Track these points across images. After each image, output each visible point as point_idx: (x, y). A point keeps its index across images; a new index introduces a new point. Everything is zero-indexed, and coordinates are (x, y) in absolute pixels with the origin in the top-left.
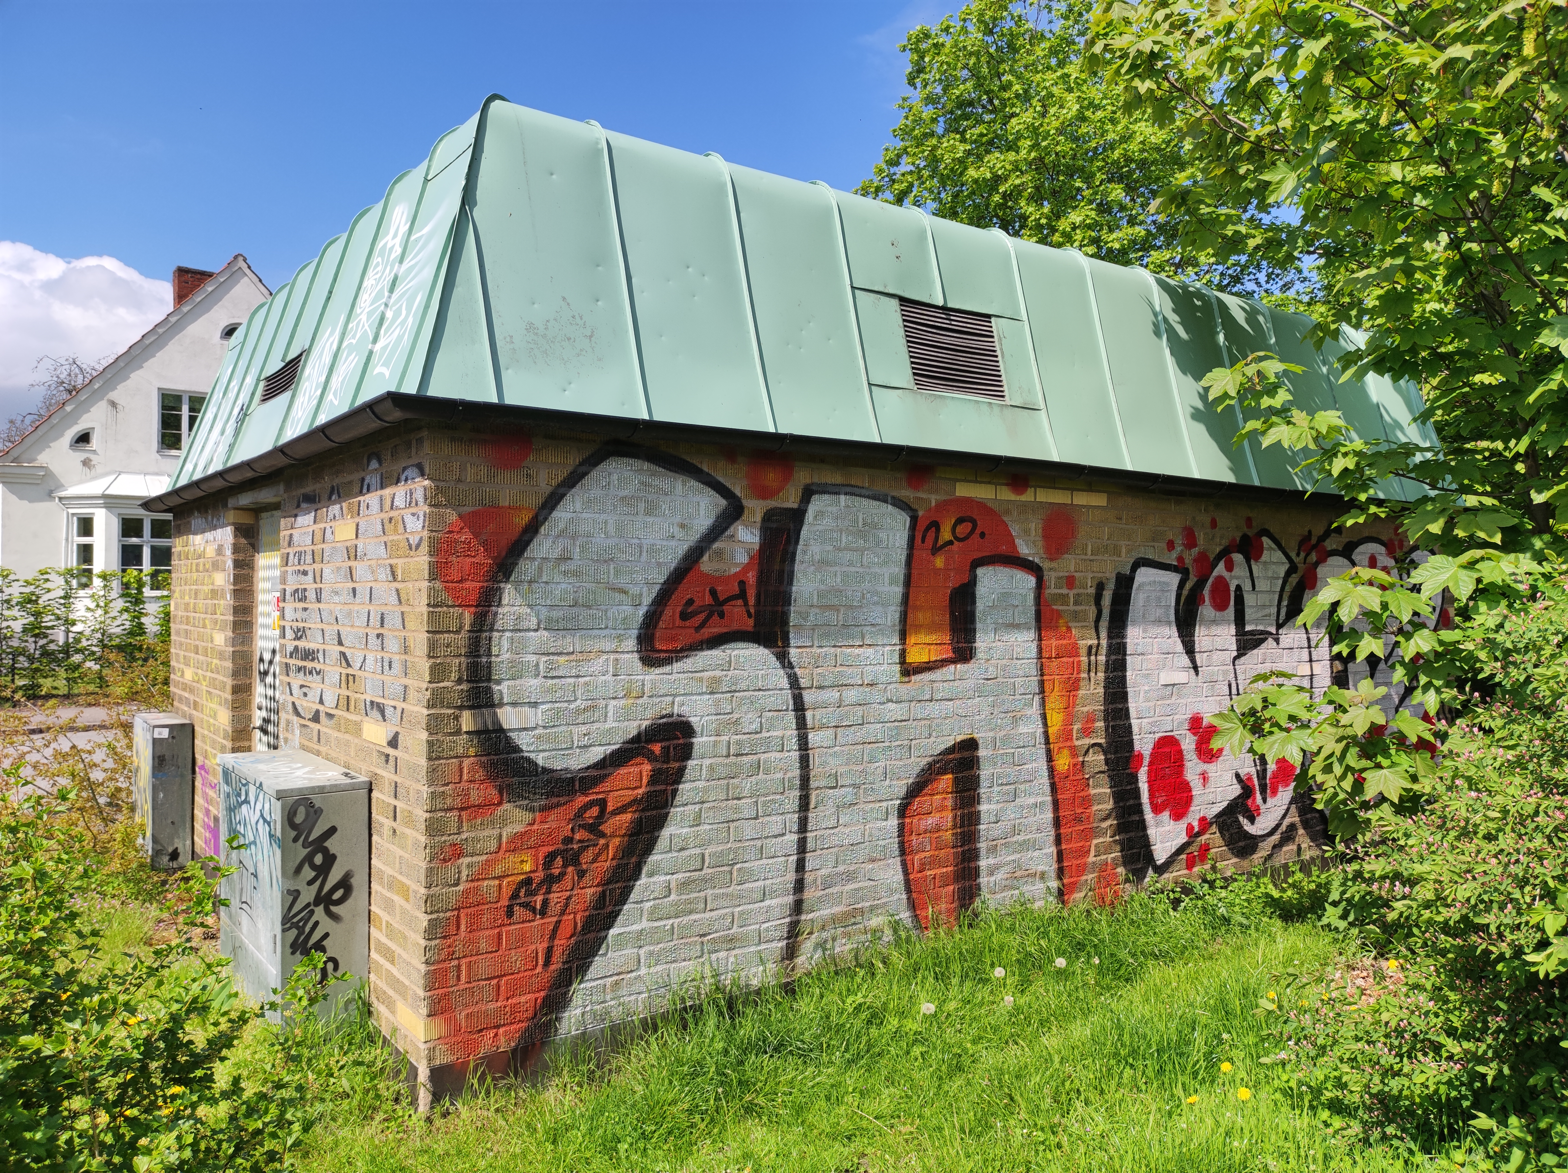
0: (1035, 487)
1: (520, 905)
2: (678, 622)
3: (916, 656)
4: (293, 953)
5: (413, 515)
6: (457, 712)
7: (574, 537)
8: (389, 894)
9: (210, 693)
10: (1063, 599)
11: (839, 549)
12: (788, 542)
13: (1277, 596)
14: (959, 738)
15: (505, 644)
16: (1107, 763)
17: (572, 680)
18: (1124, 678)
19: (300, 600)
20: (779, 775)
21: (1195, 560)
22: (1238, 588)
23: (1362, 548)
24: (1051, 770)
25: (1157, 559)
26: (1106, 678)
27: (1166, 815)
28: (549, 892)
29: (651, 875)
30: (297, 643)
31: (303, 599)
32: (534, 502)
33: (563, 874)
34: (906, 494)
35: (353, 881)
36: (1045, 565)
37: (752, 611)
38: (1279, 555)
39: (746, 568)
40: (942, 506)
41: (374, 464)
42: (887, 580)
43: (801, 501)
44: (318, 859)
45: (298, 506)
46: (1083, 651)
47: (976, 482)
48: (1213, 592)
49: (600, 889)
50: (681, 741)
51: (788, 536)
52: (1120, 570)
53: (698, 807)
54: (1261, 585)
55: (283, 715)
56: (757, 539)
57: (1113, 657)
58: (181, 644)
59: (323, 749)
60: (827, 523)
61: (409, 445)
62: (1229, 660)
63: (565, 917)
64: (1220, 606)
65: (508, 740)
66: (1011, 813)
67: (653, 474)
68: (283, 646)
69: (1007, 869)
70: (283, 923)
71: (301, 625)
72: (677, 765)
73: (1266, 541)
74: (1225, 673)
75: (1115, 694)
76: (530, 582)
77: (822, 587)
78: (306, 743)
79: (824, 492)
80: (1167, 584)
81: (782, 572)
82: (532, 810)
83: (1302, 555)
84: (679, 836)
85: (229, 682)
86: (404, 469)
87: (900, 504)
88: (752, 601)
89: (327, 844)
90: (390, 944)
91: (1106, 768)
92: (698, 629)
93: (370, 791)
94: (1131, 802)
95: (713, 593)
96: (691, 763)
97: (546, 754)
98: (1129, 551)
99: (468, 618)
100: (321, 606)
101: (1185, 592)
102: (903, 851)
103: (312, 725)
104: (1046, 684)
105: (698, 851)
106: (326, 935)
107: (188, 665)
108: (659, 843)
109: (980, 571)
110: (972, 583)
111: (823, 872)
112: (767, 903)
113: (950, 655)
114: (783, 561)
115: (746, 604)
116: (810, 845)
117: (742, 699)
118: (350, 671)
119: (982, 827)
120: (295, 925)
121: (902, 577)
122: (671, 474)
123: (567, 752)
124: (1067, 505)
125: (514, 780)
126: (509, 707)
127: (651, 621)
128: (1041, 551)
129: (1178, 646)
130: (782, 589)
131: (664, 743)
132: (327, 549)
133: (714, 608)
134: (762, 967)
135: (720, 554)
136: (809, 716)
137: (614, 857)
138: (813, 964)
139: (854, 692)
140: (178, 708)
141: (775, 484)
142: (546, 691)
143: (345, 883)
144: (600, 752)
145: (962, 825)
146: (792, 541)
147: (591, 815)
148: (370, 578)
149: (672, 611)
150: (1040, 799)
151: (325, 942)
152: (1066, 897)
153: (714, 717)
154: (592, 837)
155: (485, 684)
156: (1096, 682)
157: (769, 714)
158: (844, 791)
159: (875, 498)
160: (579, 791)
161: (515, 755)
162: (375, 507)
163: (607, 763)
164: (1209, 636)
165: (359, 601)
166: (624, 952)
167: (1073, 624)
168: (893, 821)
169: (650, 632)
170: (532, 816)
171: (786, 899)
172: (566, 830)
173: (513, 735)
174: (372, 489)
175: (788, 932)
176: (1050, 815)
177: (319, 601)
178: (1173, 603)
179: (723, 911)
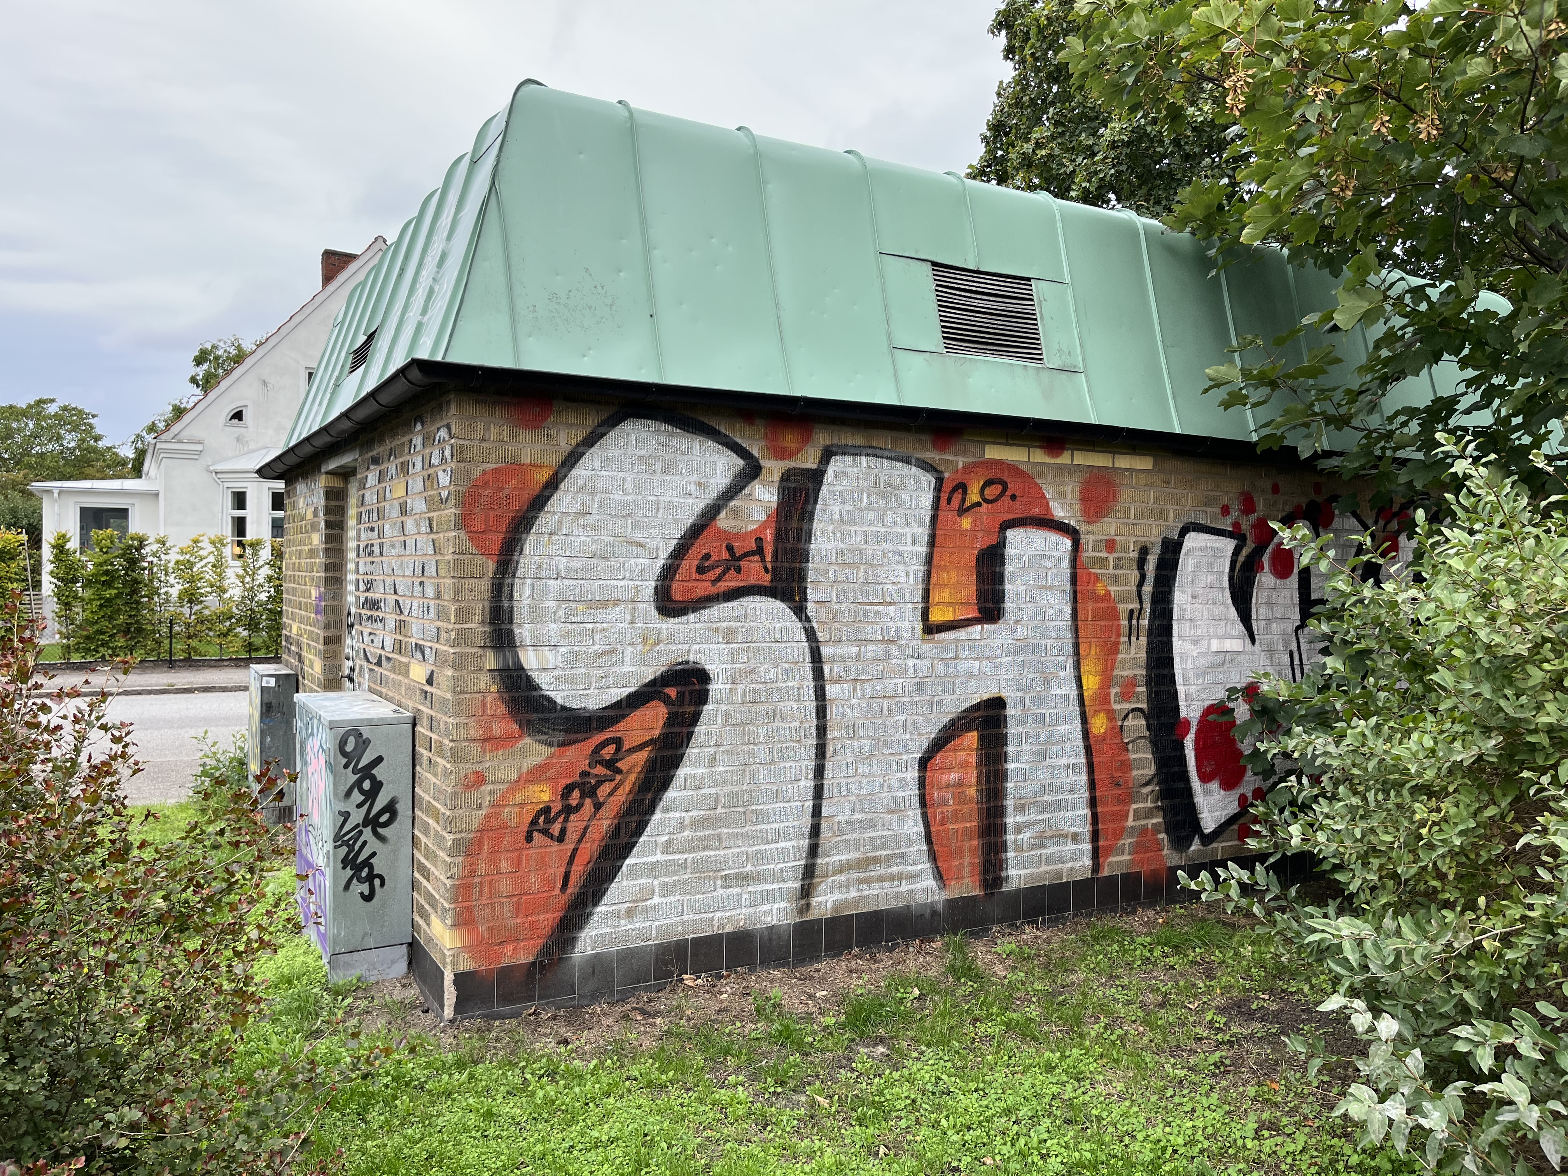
0: (1072, 450)
1: (539, 831)
2: (695, 575)
3: (938, 616)
4: (344, 868)
5: (444, 471)
6: (480, 651)
7: (593, 493)
8: (426, 819)
9: (309, 645)
10: (1102, 563)
11: (861, 510)
12: (806, 502)
14: (985, 697)
15: (527, 592)
16: (1149, 729)
17: (590, 626)
18: (1171, 644)
19: (369, 555)
20: (796, 724)
21: (1253, 526)
24: (1086, 733)
25: (1209, 524)
26: (1149, 643)
27: (1214, 785)
28: (566, 820)
29: (667, 810)
30: (367, 594)
31: (371, 554)
32: (554, 460)
33: (580, 806)
34: (932, 455)
35: (398, 806)
36: (1082, 528)
37: (769, 566)
38: (1354, 522)
39: (763, 526)
40: (968, 469)
41: (419, 427)
42: (909, 540)
43: (821, 462)
44: (367, 785)
45: (368, 468)
46: (1124, 615)
47: (1006, 444)
48: (1273, 561)
49: (616, 821)
50: (697, 687)
51: (807, 495)
52: (1166, 534)
53: (712, 750)
55: (358, 662)
56: (775, 497)
57: (1157, 623)
58: (290, 601)
59: (384, 690)
60: (849, 483)
61: (441, 408)
62: (1291, 630)
63: (582, 846)
64: (1281, 574)
65: (529, 678)
66: (1042, 775)
67: (671, 435)
68: (358, 598)
69: (1037, 828)
70: (335, 841)
71: (370, 577)
72: (692, 709)
73: (1338, 508)
74: (1286, 643)
75: (1159, 659)
76: (551, 534)
77: (842, 546)
78: (373, 686)
79: (845, 454)
80: (1221, 550)
81: (800, 530)
82: (550, 744)
83: (1381, 522)
84: (694, 776)
85: (322, 634)
86: (439, 429)
87: (926, 466)
88: (769, 557)
89: (373, 772)
90: (427, 863)
91: (1147, 734)
92: (715, 582)
93: (414, 725)
94: (1177, 769)
95: (730, 548)
96: (706, 707)
97: (566, 693)
98: (1177, 517)
99: (491, 566)
100: (383, 559)
101: (1241, 558)
102: (923, 804)
103: (376, 668)
104: (1081, 647)
105: (713, 791)
106: (374, 854)
107: (294, 620)
108: (674, 782)
109: (1010, 533)
110: (1002, 544)
111: (840, 818)
112: (782, 844)
113: (976, 614)
114: (801, 519)
115: (763, 560)
116: (826, 793)
117: (758, 650)
118: (402, 618)
119: (1010, 785)
120: (346, 843)
121: (926, 538)
122: (688, 435)
123: (585, 692)
124: (1107, 468)
125: (534, 716)
126: (530, 648)
127: (668, 573)
128: (1079, 514)
129: (1233, 613)
130: (800, 546)
131: (679, 688)
132: (387, 507)
133: (731, 563)
134: (776, 906)
135: (737, 512)
136: (826, 669)
137: (630, 792)
138: (829, 906)
139: (874, 648)
140: (287, 661)
141: (793, 445)
142: (565, 635)
143: (391, 808)
144: (617, 694)
145: (988, 782)
146: (811, 501)
147: (608, 752)
148: (415, 531)
149: (688, 565)
150: (1074, 761)
151: (372, 861)
152: (1101, 860)
153: (729, 666)
154: (608, 772)
155: (507, 627)
156: (1138, 647)
157: (786, 665)
158: (862, 742)
159: (897, 459)
160: (597, 729)
161: (535, 693)
162: (419, 465)
163: (624, 704)
164: (1267, 603)
165: (408, 552)
166: (639, 882)
167: (1113, 589)
168: (913, 774)
169: (667, 583)
170: (551, 750)
171: (802, 842)
172: (584, 765)
173: (533, 674)
174: (417, 449)
175: (804, 874)
176: (1084, 777)
177: (381, 555)
178: (1227, 570)
179: (738, 850)
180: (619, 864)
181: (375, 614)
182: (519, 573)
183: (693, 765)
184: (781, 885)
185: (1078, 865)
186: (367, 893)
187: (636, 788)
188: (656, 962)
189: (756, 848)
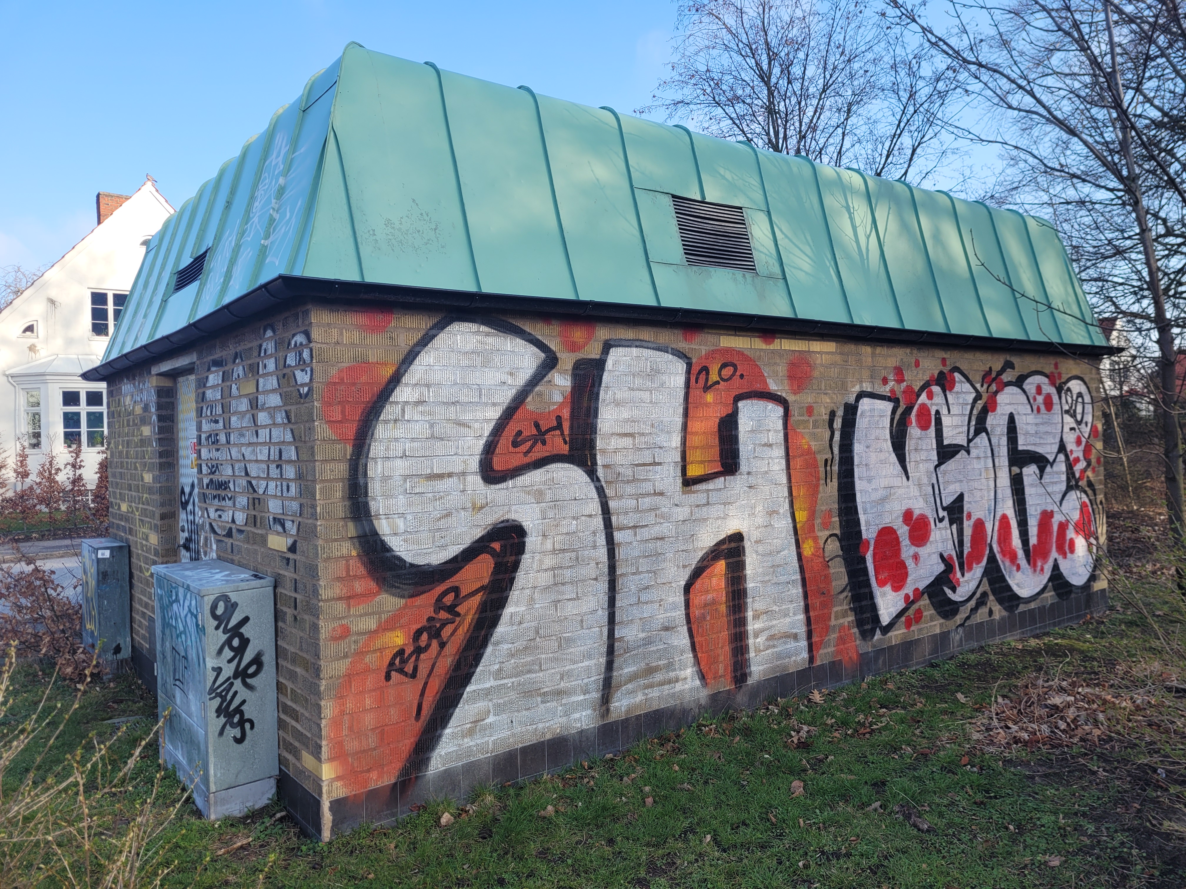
0: (781, 338)
1: (396, 671)
2: (511, 449)
3: (694, 471)
4: (218, 716)
5: (302, 370)
6: (342, 522)
7: (428, 385)
8: (292, 668)
9: (142, 521)
10: (805, 424)
11: (633, 390)
12: (593, 385)
13: (967, 418)
14: (730, 532)
15: (379, 470)
16: (842, 550)
17: (430, 495)
18: (853, 483)
19: (213, 443)
20: (592, 565)
21: (904, 392)
22: (937, 412)
23: (1030, 380)
24: (800, 556)
25: (875, 391)
26: (839, 484)
27: (888, 588)
28: (417, 659)
29: (497, 643)
30: (212, 476)
31: (215, 442)
32: (396, 357)
33: (428, 646)
34: (683, 345)
35: (263, 659)
36: (790, 398)
37: (567, 439)
38: (967, 386)
39: (562, 405)
40: (710, 355)
41: (269, 333)
42: (669, 413)
43: (602, 353)
44: (236, 642)
45: (209, 370)
46: (821, 464)
47: (736, 335)
48: (919, 416)
49: (457, 657)
50: (516, 541)
51: (593, 380)
52: (846, 400)
53: (530, 591)
54: (954, 410)
55: (202, 534)
56: (570, 383)
57: (844, 468)
58: (117, 484)
59: (236, 558)
60: (622, 369)
61: (297, 317)
62: (932, 468)
63: (431, 679)
64: (925, 427)
65: (383, 543)
66: (771, 591)
67: (487, 335)
68: (200, 480)
69: (769, 632)
70: (210, 693)
71: (214, 463)
72: (513, 558)
73: (957, 375)
74: (930, 478)
75: (846, 494)
76: (396, 421)
77: (620, 419)
78: (222, 554)
79: (620, 346)
80: (883, 410)
81: (589, 409)
82: (402, 597)
83: (985, 386)
84: (516, 614)
85: (158, 511)
86: (294, 335)
87: (679, 354)
88: (567, 432)
89: (242, 630)
90: (294, 706)
91: (841, 553)
92: (526, 453)
93: (276, 587)
94: (861, 578)
95: (537, 425)
96: (524, 556)
97: (413, 553)
98: (853, 386)
99: (349, 449)
100: (231, 446)
101: (897, 417)
102: (689, 621)
103: (226, 540)
104: (794, 490)
105: (532, 625)
106: (244, 702)
107: (123, 499)
108: (501, 620)
109: (740, 404)
110: (735, 413)
111: (628, 638)
112: (586, 663)
113: (720, 469)
114: (590, 401)
115: (562, 434)
116: (617, 619)
118: (255, 496)
119: (749, 600)
120: (219, 695)
121: (681, 410)
122: (501, 334)
123: (429, 550)
124: (805, 351)
125: (388, 574)
126: (383, 517)
127: (490, 449)
128: (787, 388)
129: (893, 458)
130: (589, 421)
131: (502, 542)
132: (234, 403)
133: (538, 437)
134: (584, 714)
135: (540, 394)
136: (614, 519)
137: (468, 630)
138: (623, 709)
139: (647, 500)
140: (116, 535)
141: (581, 340)
142: (410, 505)
143: (258, 661)
144: (454, 551)
145: (733, 599)
146: (597, 385)
147: (449, 599)
148: (270, 422)
149: (505, 441)
150: (793, 578)
151: (243, 708)
152: (815, 653)
153: (540, 521)
154: (450, 617)
155: (364, 500)
156: (832, 487)
157: (583, 518)
158: (642, 576)
159: (659, 349)
160: (438, 581)
161: (388, 554)
162: (271, 365)
163: (459, 559)
164: (916, 450)
165: (260, 440)
166: (478, 705)
167: (812, 443)
168: (680, 599)
169: (490, 456)
170: (403, 601)
171: (601, 660)
172: (430, 612)
173: (386, 539)
174: (269, 352)
175: (604, 686)
176: (800, 590)
177: (228, 442)
178: (889, 425)
179: (553, 671)
180: (461, 692)
181: (223, 493)
182: (371, 455)
183: (517, 605)
184: (587, 696)
185: (799, 658)
186: (239, 736)
187: (472, 627)
188: (494, 770)
189: (567, 668)
